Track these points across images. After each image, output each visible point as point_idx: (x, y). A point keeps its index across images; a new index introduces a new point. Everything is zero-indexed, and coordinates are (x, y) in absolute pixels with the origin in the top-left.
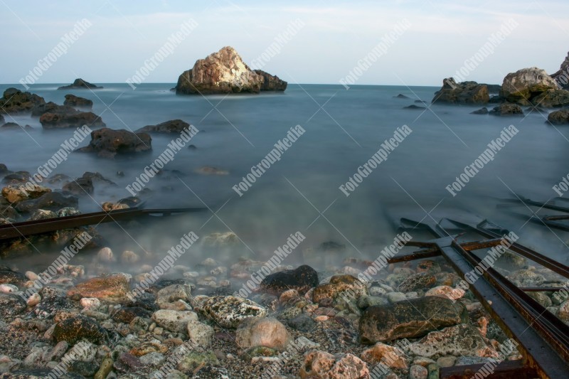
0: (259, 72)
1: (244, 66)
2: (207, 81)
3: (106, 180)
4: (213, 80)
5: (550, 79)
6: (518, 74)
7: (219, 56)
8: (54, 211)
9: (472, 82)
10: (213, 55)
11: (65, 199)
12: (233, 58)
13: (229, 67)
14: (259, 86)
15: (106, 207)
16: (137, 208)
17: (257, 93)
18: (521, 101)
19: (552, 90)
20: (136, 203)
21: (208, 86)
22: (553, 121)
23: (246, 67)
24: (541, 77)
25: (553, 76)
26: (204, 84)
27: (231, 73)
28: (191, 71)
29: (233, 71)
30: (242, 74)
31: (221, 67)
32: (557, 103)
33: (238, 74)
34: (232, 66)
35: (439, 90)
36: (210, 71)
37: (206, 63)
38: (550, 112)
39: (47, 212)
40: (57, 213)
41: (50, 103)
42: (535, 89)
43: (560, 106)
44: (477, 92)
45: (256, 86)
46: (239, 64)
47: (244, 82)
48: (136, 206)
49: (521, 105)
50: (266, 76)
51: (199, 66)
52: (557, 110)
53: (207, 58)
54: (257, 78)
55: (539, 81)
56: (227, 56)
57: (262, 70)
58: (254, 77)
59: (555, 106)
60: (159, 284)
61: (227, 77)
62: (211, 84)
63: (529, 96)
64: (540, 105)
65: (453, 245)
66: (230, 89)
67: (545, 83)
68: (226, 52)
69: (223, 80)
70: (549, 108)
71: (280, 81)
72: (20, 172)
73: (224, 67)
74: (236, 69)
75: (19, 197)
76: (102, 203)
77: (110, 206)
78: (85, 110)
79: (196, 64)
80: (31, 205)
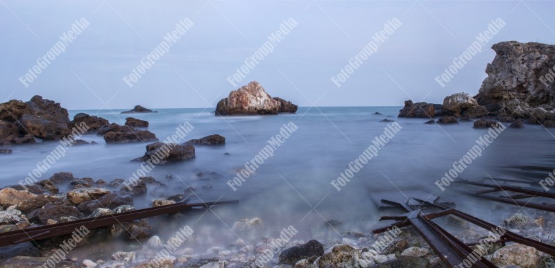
0: (277, 99)
1: (266, 95)
2: (239, 106)
3: (157, 182)
4: (243, 105)
5: (473, 99)
6: (452, 97)
7: (247, 88)
8: (112, 209)
9: (424, 103)
10: (243, 87)
11: (122, 199)
12: (258, 90)
13: (255, 95)
14: (277, 109)
15: (156, 204)
16: (181, 203)
17: (276, 114)
18: (455, 114)
19: (475, 107)
20: (182, 199)
21: (239, 110)
22: (477, 126)
23: (268, 96)
24: (467, 98)
25: (474, 98)
26: (236, 108)
27: (257, 100)
28: (227, 99)
29: (258, 98)
30: (265, 101)
31: (249, 96)
32: (479, 115)
33: (262, 100)
34: (257, 95)
35: (402, 108)
36: (241, 99)
37: (238, 93)
38: (475, 120)
39: (106, 210)
40: (115, 210)
41: (114, 124)
42: (464, 106)
43: (480, 117)
44: (427, 109)
45: (275, 109)
46: (263, 94)
47: (267, 107)
48: (181, 201)
49: (456, 116)
50: (282, 102)
51: (233, 96)
52: (479, 119)
53: (239, 90)
54: (276, 103)
55: (466, 101)
56: (254, 88)
57: (279, 97)
58: (274, 103)
59: (477, 117)
60: (198, 263)
61: (254, 103)
62: (242, 108)
63: (460, 111)
64: (468, 117)
65: (419, 217)
66: (256, 111)
67: (470, 102)
68: (253, 86)
69: (251, 105)
70: (474, 118)
71: (292, 105)
72: (85, 179)
73: (252, 96)
74: (261, 97)
75: (82, 199)
76: (153, 201)
77: (160, 203)
78: (143, 129)
79: (231, 94)
80: (93, 204)
